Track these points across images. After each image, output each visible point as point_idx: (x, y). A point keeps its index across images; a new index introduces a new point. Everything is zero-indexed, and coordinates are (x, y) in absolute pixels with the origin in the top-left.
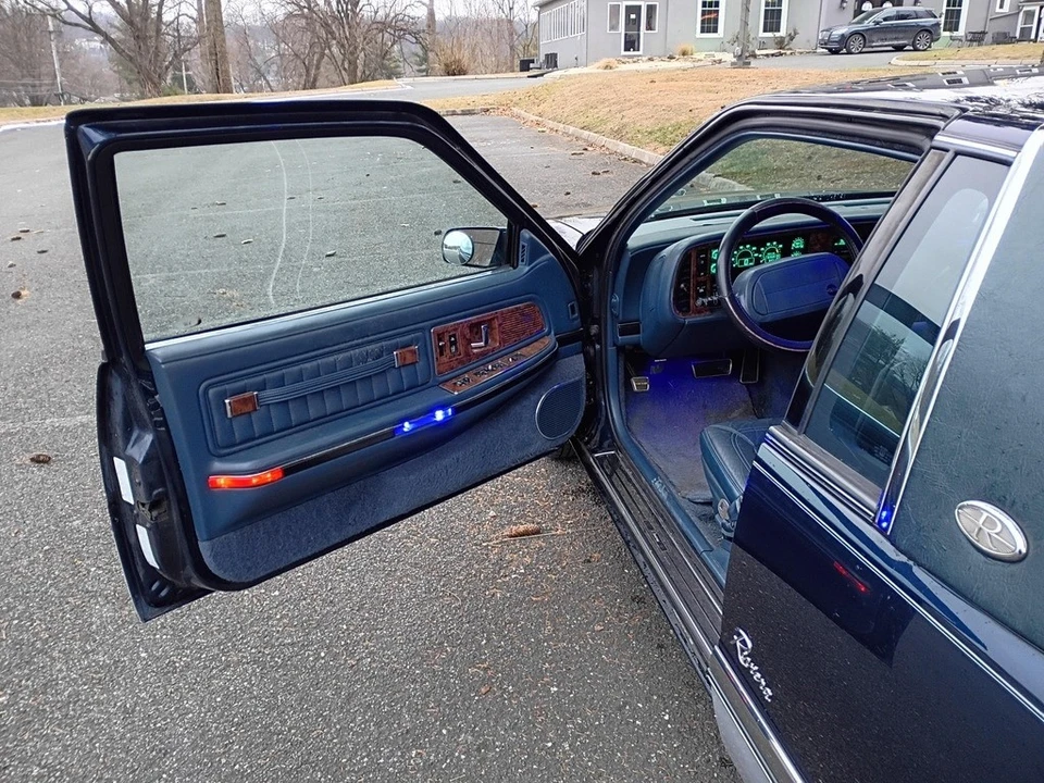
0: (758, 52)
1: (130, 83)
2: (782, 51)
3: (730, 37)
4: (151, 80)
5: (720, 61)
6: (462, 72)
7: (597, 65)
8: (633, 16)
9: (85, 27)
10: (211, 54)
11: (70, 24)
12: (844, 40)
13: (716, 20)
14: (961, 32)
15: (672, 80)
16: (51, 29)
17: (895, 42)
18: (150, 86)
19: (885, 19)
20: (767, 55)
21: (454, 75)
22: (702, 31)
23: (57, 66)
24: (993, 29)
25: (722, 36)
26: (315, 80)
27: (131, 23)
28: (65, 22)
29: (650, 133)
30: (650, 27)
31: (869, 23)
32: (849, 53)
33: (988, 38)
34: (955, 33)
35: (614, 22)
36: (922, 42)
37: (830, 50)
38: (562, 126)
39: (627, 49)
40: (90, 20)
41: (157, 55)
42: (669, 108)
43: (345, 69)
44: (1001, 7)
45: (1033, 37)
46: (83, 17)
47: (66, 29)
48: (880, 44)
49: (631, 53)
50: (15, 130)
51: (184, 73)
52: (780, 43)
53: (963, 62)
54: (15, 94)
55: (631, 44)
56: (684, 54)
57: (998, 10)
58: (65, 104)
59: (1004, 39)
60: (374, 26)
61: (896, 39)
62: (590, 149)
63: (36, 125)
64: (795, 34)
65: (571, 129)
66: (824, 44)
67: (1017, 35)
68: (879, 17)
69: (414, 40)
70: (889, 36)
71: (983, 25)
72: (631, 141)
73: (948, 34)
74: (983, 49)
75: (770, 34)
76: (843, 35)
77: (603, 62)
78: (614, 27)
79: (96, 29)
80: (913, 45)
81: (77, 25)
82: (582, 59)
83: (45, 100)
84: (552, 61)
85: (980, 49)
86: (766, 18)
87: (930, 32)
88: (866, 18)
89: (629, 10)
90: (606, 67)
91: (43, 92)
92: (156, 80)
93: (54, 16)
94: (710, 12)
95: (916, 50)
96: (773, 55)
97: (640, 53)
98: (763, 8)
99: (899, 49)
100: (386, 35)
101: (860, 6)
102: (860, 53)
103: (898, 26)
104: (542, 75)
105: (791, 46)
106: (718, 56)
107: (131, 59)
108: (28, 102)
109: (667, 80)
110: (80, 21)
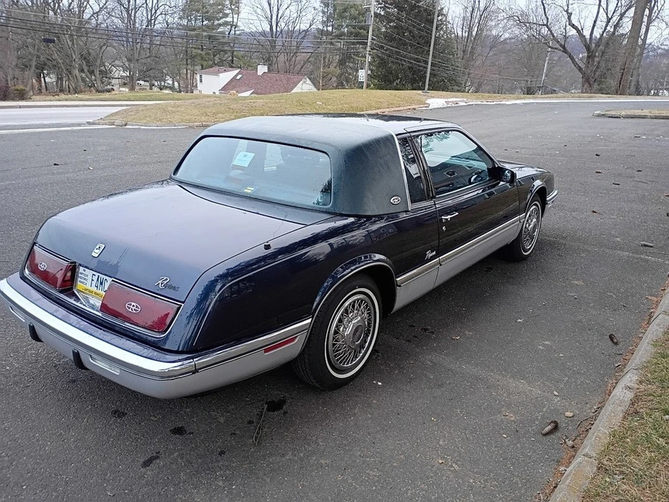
4: (589, 82)
9: (560, 50)
10: (621, 68)
18: (586, 86)
23: (545, 71)
27: (588, 48)
40: (564, 47)
46: (561, 45)
54: (519, 85)
63: (485, 103)
79: (565, 51)
81: (556, 49)
107: (581, 69)
110: (558, 46)
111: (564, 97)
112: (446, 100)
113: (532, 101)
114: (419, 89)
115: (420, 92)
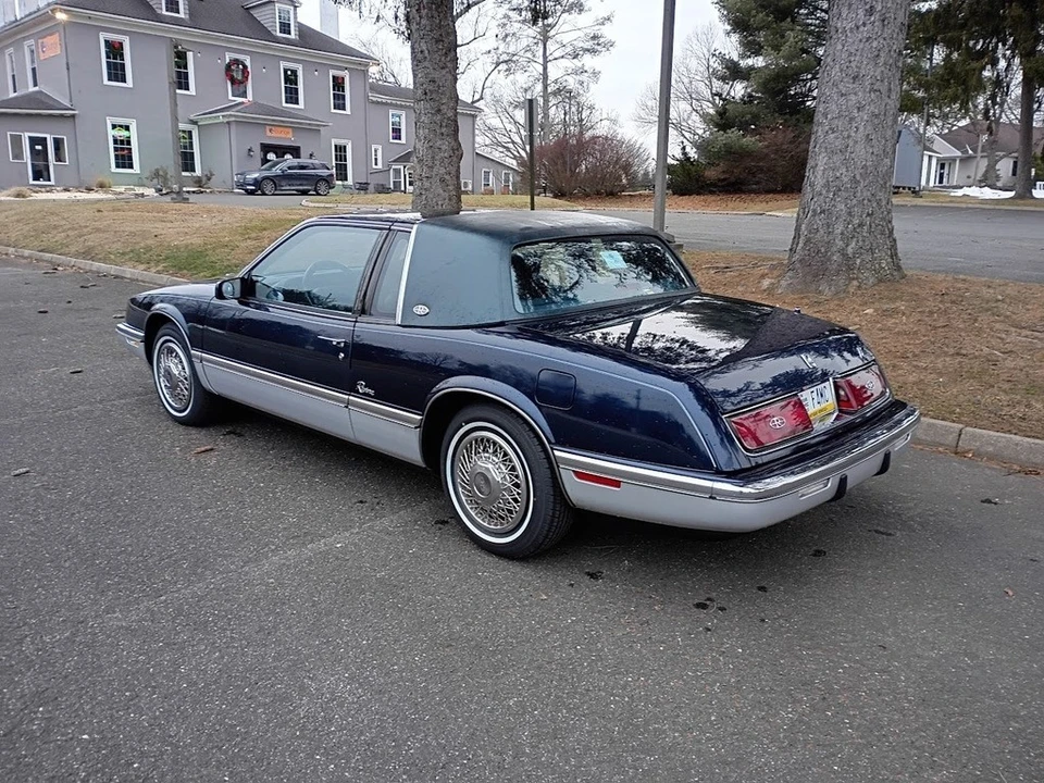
2: (202, 189)
3: (147, 174)
5: (142, 195)
7: (5, 192)
8: (38, 147)
12: (258, 183)
13: (130, 157)
14: (350, 182)
15: (119, 210)
17: (301, 188)
19: (289, 168)
22: (118, 166)
24: (373, 181)
25: (140, 172)
29: (123, 254)
30: (59, 158)
31: (277, 171)
32: (264, 194)
33: (371, 188)
34: (346, 183)
35: (17, 151)
36: (322, 187)
37: (246, 190)
38: (11, 250)
39: (36, 178)
42: (132, 234)
44: (376, 164)
45: (403, 189)
48: (288, 188)
49: (42, 182)
52: (198, 182)
53: (359, 206)
55: (40, 173)
56: (102, 186)
57: (374, 167)
59: (382, 189)
61: (301, 185)
62: (60, 268)
64: (212, 175)
65: (27, 253)
66: (241, 185)
67: (392, 186)
68: (283, 166)
70: (295, 182)
71: (365, 177)
72: (104, 260)
73: (340, 182)
74: (370, 196)
75: (189, 174)
76: (255, 179)
77: (14, 190)
78: (18, 157)
80: (316, 190)
85: (367, 196)
87: (327, 181)
88: (274, 166)
89: (34, 141)
90: (18, 196)
94: (123, 149)
95: (318, 194)
96: (194, 192)
97: (52, 183)
99: (304, 193)
101: (265, 155)
102: (273, 195)
103: (300, 175)
105: (209, 185)
106: (139, 190)
109: (114, 211)
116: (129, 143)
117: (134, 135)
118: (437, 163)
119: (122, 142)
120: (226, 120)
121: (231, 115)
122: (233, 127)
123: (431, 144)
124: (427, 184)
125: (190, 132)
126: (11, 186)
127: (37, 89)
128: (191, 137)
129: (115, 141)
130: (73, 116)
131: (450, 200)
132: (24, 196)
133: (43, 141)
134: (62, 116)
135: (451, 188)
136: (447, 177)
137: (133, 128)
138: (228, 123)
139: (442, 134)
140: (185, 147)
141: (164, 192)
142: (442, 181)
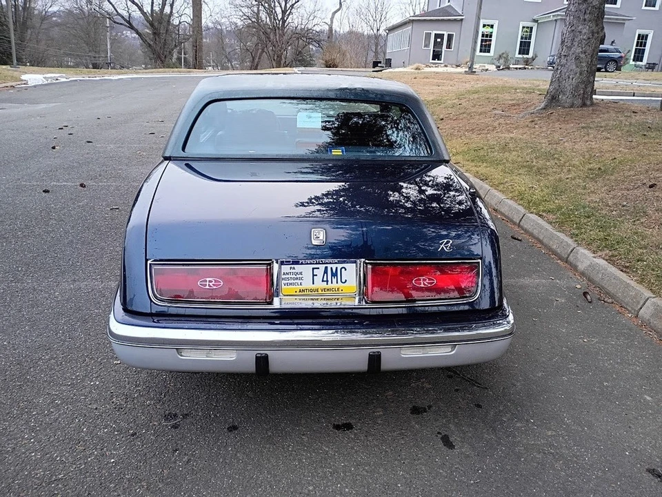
0: (511, 66)
1: (150, 59)
2: (526, 67)
3: (497, 56)
4: (160, 58)
5: (487, 70)
6: (335, 66)
7: (411, 67)
8: (439, 40)
9: (126, 26)
10: (193, 46)
11: (118, 23)
13: (490, 45)
14: (643, 62)
15: (427, 78)
16: (108, 25)
18: (159, 62)
20: (516, 68)
21: (330, 67)
22: (481, 51)
23: (109, 47)
25: (492, 55)
26: (257, 65)
27: (152, 25)
28: (115, 22)
30: (449, 46)
33: (659, 67)
34: (640, 63)
35: (427, 42)
36: (611, 67)
37: (553, 67)
39: (433, 59)
40: (129, 22)
41: (165, 44)
43: (274, 60)
46: (125, 20)
47: (115, 25)
49: (436, 61)
50: (76, 80)
51: (183, 56)
52: (527, 62)
54: (84, 61)
55: (437, 56)
58: (111, 69)
60: (294, 36)
63: (88, 78)
64: (537, 57)
66: (550, 64)
69: (318, 45)
73: (634, 63)
75: (521, 56)
77: (415, 66)
78: (427, 45)
79: (131, 27)
80: (605, 68)
81: (121, 24)
82: (406, 63)
83: (101, 66)
84: (389, 63)
85: (652, 73)
86: (521, 46)
87: (616, 62)
89: (437, 36)
90: (417, 69)
91: (100, 61)
92: (163, 59)
93: (109, 18)
94: (486, 41)
95: (607, 71)
96: (520, 68)
97: (442, 62)
98: (519, 40)
100: (301, 41)
104: (381, 71)
105: (532, 64)
106: (487, 66)
107: (150, 45)
108: (91, 66)
109: (423, 78)
110: (123, 22)
111: (165, 72)
112: (44, 76)
113: (135, 76)
114: (5, 64)
115: (8, 67)
116: (491, 36)
117: (495, 31)
118: (576, 44)
119: (487, 36)
120: (555, 18)
121: (558, 15)
122: (558, 22)
123: (573, 28)
124: (563, 61)
125: (532, 28)
126: (414, 63)
127: (449, 4)
128: (531, 31)
129: (483, 36)
130: (462, 20)
131: (581, 74)
132: (419, 69)
133: (441, 36)
134: (455, 20)
135: (584, 65)
136: (583, 56)
137: (495, 27)
138: (556, 20)
139: (585, 20)
140: (526, 38)
141: (501, 68)
142: (577, 58)
